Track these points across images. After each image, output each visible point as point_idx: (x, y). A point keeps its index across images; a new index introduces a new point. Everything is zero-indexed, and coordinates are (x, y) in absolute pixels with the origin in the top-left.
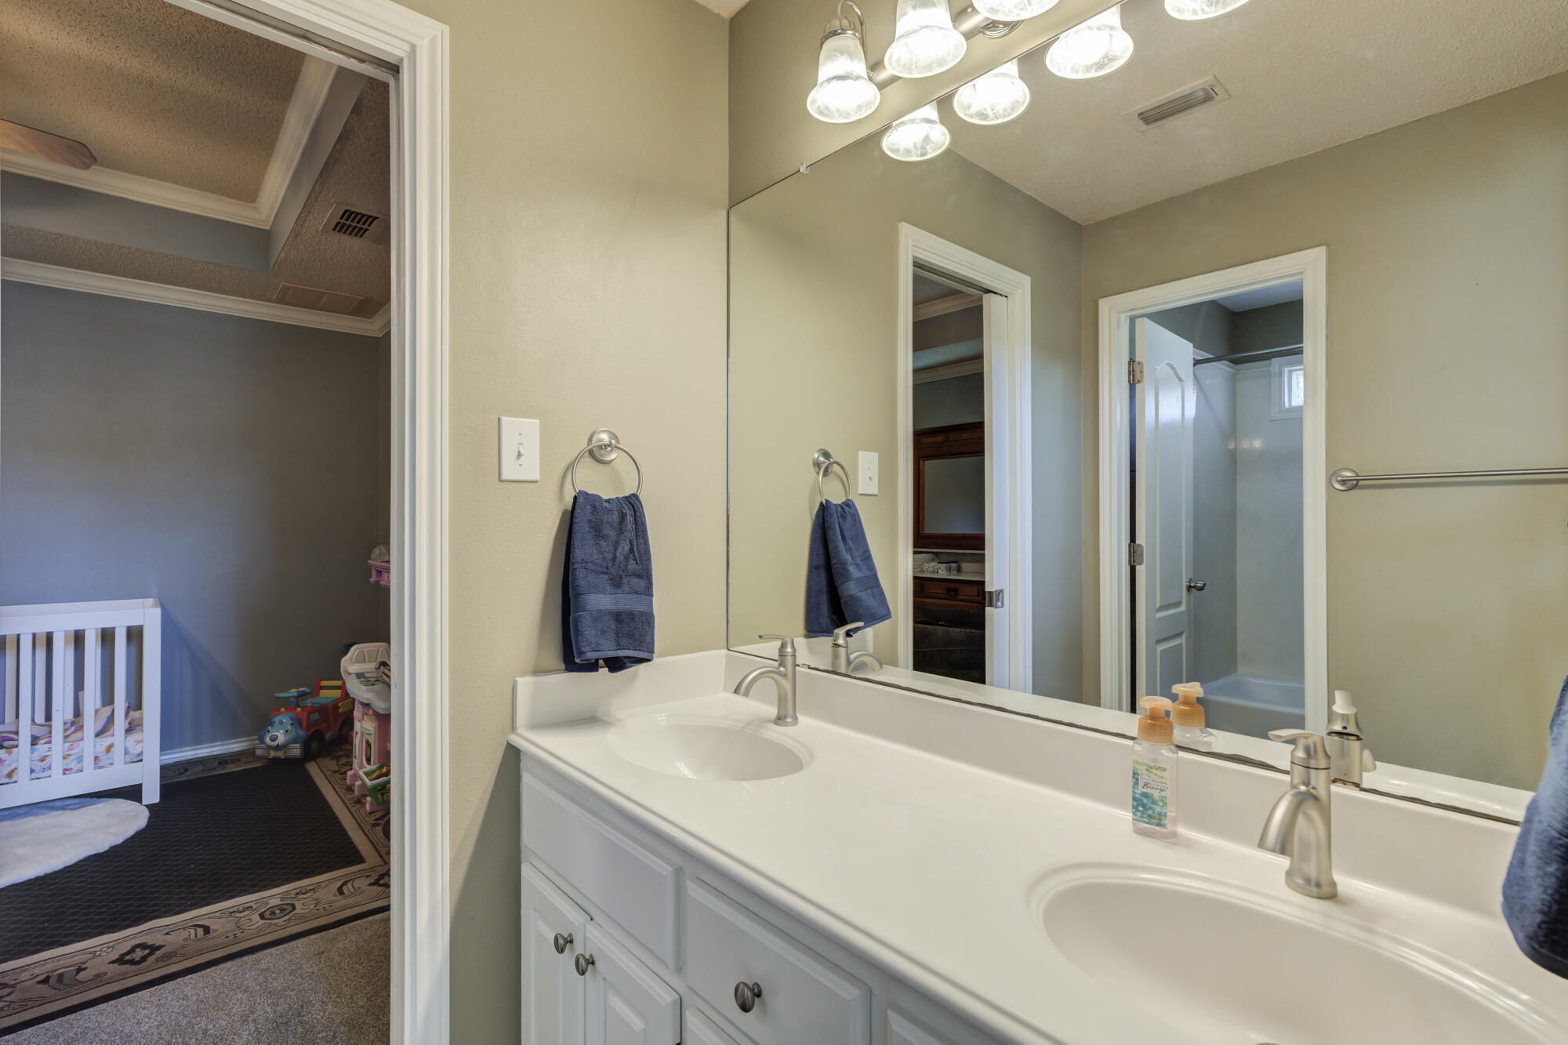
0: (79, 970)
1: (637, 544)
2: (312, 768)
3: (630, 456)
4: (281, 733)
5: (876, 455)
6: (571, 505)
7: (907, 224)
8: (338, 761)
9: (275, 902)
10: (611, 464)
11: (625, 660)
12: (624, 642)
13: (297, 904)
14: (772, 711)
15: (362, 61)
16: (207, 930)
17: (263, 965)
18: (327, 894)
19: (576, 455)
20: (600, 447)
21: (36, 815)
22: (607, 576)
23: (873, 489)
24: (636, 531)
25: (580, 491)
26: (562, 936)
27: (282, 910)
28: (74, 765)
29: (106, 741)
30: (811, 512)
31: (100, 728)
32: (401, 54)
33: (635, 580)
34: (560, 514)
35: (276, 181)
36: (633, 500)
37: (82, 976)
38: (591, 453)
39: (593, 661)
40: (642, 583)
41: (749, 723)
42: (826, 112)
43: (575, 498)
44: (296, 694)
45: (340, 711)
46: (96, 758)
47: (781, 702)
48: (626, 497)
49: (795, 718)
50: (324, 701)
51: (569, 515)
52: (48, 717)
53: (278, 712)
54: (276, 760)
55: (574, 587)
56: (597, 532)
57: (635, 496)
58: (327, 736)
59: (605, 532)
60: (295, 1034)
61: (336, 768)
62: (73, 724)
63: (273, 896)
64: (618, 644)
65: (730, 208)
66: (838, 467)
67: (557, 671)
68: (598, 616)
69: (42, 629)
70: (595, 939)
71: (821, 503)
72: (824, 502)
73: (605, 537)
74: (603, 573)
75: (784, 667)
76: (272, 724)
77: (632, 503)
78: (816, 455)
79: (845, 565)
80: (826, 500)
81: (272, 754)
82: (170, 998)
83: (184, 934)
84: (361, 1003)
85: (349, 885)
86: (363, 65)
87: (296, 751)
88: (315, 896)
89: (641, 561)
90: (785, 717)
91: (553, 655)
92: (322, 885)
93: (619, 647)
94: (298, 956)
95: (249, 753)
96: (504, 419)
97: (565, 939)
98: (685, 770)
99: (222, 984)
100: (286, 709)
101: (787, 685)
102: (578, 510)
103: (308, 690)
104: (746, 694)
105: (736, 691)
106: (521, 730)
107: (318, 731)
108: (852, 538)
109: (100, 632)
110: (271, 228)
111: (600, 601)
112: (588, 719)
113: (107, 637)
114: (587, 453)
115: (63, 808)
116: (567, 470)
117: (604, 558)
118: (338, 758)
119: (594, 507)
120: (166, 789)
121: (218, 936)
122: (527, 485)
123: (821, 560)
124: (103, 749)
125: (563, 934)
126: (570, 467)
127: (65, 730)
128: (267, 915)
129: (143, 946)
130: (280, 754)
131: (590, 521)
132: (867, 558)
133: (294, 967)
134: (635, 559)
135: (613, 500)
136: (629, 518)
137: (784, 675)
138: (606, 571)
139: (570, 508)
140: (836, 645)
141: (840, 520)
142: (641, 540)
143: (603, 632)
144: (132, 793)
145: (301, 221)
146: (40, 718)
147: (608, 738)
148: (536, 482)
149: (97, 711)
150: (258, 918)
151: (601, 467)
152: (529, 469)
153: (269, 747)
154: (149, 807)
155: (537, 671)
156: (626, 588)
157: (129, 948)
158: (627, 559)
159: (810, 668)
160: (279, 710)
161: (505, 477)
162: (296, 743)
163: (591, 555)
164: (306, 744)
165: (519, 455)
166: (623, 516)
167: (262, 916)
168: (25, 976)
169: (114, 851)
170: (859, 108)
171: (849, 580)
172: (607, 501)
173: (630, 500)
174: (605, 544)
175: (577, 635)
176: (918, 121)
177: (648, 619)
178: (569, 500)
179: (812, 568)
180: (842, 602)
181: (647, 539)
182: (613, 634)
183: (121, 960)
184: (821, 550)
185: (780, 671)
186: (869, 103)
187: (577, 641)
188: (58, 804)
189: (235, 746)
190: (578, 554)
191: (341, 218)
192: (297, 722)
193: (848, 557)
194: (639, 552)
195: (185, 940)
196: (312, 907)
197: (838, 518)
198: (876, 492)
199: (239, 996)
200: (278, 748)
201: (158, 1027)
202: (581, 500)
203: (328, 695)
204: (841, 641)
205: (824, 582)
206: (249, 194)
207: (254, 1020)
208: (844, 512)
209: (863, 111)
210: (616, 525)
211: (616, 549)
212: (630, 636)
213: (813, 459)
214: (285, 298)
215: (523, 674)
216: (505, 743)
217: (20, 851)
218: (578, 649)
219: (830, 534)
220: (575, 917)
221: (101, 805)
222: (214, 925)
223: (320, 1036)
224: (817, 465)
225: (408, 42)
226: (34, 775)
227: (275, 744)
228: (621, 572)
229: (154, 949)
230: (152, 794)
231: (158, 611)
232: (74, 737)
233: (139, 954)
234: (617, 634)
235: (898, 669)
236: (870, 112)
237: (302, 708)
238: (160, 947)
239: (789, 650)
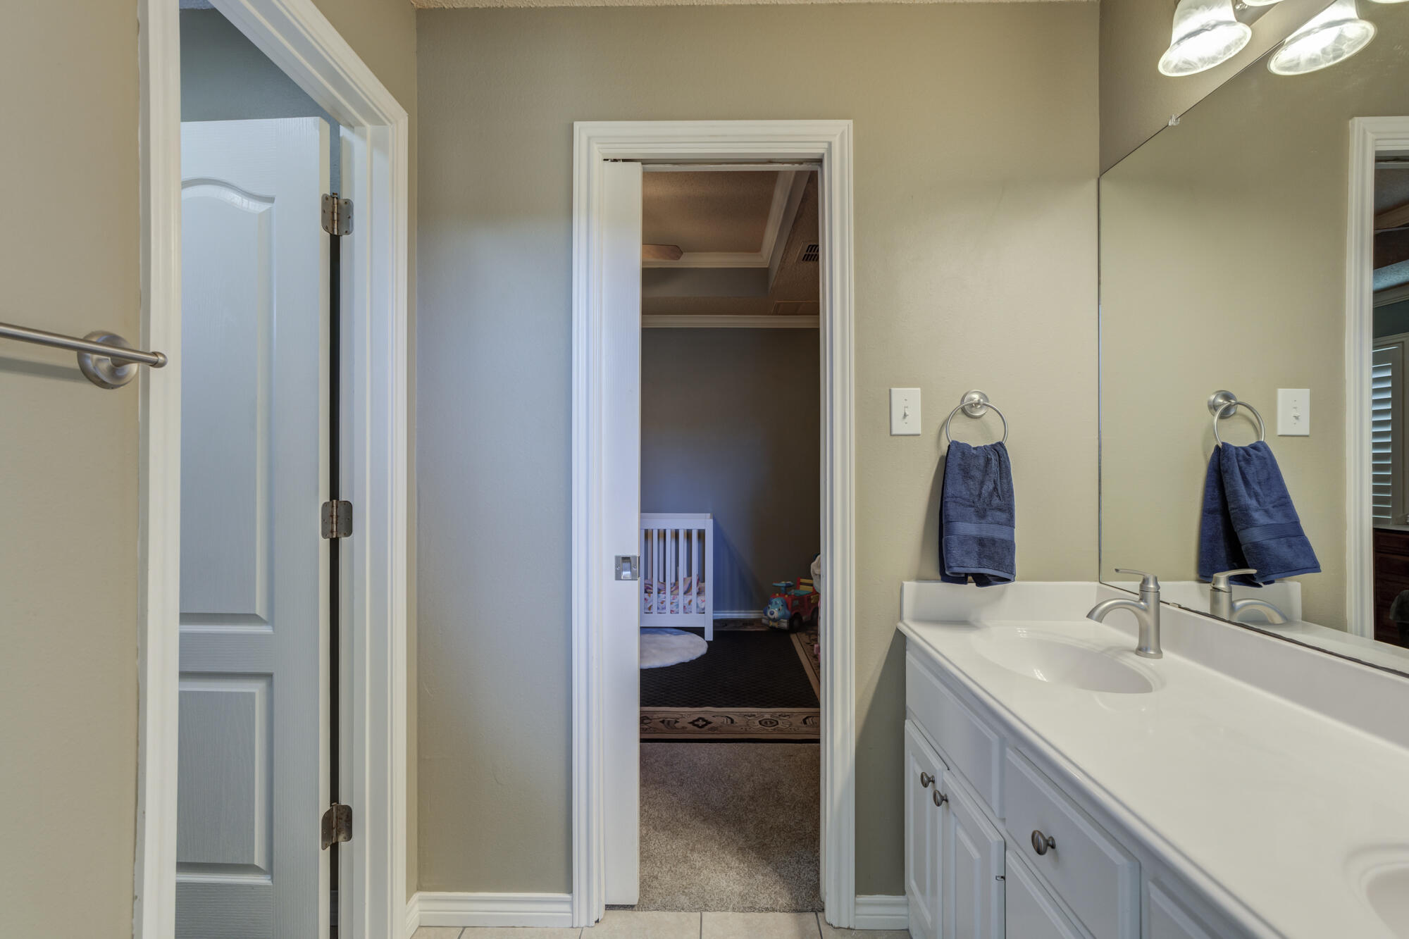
0: (676, 722)
1: (1001, 484)
2: (794, 638)
3: (999, 414)
4: (776, 610)
5: (1306, 392)
6: (946, 451)
7: (1361, 118)
8: (810, 637)
9: (767, 716)
10: (982, 419)
11: (990, 578)
12: (985, 562)
13: (779, 721)
14: (1134, 641)
15: (801, 163)
16: (732, 721)
17: (759, 751)
18: (797, 721)
19: (949, 413)
20: (971, 406)
21: (660, 634)
22: (973, 509)
23: (1303, 428)
24: (1000, 474)
25: (953, 441)
26: (926, 774)
27: (771, 723)
28: (674, 609)
29: (689, 598)
30: (1205, 455)
31: (686, 589)
32: (821, 151)
33: (998, 513)
34: (938, 459)
35: (771, 235)
36: (998, 448)
37: (677, 725)
38: (964, 411)
39: (963, 576)
40: (1003, 517)
41: (1110, 649)
42: (1186, 66)
43: (949, 446)
44: (784, 585)
45: (812, 601)
46: (684, 607)
47: (1143, 633)
48: (992, 445)
49: (1159, 653)
50: (803, 593)
51: (944, 461)
52: (665, 581)
53: (775, 597)
54: (773, 628)
55: (945, 516)
56: (966, 473)
57: (1001, 444)
58: (804, 618)
59: (972, 473)
60: (773, 797)
61: (808, 642)
62: (675, 584)
63: (767, 712)
64: (980, 563)
65: (1101, 175)
66: (1243, 407)
67: (936, 580)
68: (964, 540)
69: (662, 527)
70: (948, 782)
71: (1217, 447)
72: (1220, 445)
73: (972, 478)
74: (970, 506)
75: (1146, 602)
76: (771, 603)
77: (998, 452)
78: (1213, 397)
79: (1247, 510)
80: (1223, 443)
81: (771, 624)
82: (714, 752)
83: (721, 719)
84: (811, 795)
85: (810, 719)
86: (802, 166)
87: (784, 624)
88: (790, 720)
89: (1003, 497)
90: (1146, 649)
91: (932, 569)
92: (795, 714)
93: (980, 565)
94: (778, 753)
95: (758, 621)
96: (893, 389)
97: (928, 778)
98: (1039, 675)
99: (738, 754)
100: (780, 595)
101: (1149, 619)
102: (950, 456)
103: (792, 584)
104: (1100, 619)
105: (1090, 615)
106: (906, 621)
107: (797, 613)
108: (1259, 483)
109: (686, 531)
110: (769, 266)
111: (967, 528)
112: (960, 621)
113: (689, 534)
114: (960, 410)
115: (671, 633)
116: (943, 426)
117: (971, 494)
118: (810, 635)
119: (963, 453)
120: (716, 634)
121: (737, 726)
122: (911, 437)
123: (1216, 504)
124: (687, 602)
125: (928, 774)
126: (945, 424)
127: (671, 588)
128: (763, 723)
129: (703, 719)
130: (775, 625)
131: (960, 465)
132: (1284, 502)
133: (775, 759)
134: (998, 496)
135: (980, 447)
136: (994, 463)
137: (1145, 610)
138: (973, 505)
139: (945, 454)
140: (1216, 590)
141: (1242, 463)
142: (1005, 481)
143: (968, 553)
144: (699, 631)
145: (783, 260)
146: (661, 580)
147: (971, 637)
148: (919, 435)
149: (684, 579)
150: (758, 723)
151: (973, 422)
152: (913, 425)
153: (770, 619)
154: (708, 642)
155: (920, 578)
156: (990, 519)
157: (696, 718)
158: (991, 495)
159: (1180, 607)
160: (775, 595)
161: (894, 432)
162: (784, 619)
163: (961, 492)
164: (791, 621)
165: (905, 415)
166: (988, 461)
167: (760, 722)
168: (655, 716)
169: (692, 662)
170: (1228, 48)
171: (1251, 527)
172: (974, 448)
173: (996, 448)
174: (972, 483)
175: (947, 554)
176: (1316, 30)
177: (1009, 546)
178: (945, 449)
179: (1207, 512)
180: (1243, 548)
181: (1011, 480)
182: (975, 554)
183: (693, 723)
184: (1217, 493)
185: (1141, 606)
186: (1240, 40)
187: (947, 558)
188: (668, 630)
189: (752, 615)
190: (950, 490)
191: (807, 251)
192: (786, 605)
193: (1253, 503)
194: (1002, 491)
195: (722, 723)
196: (787, 726)
197: (1238, 461)
198: (1307, 433)
199: (746, 764)
200: (774, 620)
201: (709, 765)
202: (955, 447)
203: (804, 590)
204: (1222, 585)
205: (1221, 528)
206: (756, 248)
207: (753, 781)
208: (1249, 455)
209: (1232, 50)
210: (981, 468)
211: (982, 487)
212: (990, 558)
213: (1209, 402)
214: (779, 311)
215: (909, 579)
216: (895, 628)
217: (654, 651)
218: (948, 564)
219: (1227, 478)
220: (937, 765)
221: (686, 636)
222: (736, 719)
223: (787, 804)
224: (1213, 407)
225: (825, 142)
226: (659, 611)
227: (772, 617)
228: (985, 506)
229: (708, 723)
230: (709, 635)
231: (711, 521)
232: (675, 592)
233: (701, 723)
234: (979, 554)
235: (1346, 634)
236: (1241, 48)
237: (789, 596)
238: (710, 723)
239: (1152, 586)
